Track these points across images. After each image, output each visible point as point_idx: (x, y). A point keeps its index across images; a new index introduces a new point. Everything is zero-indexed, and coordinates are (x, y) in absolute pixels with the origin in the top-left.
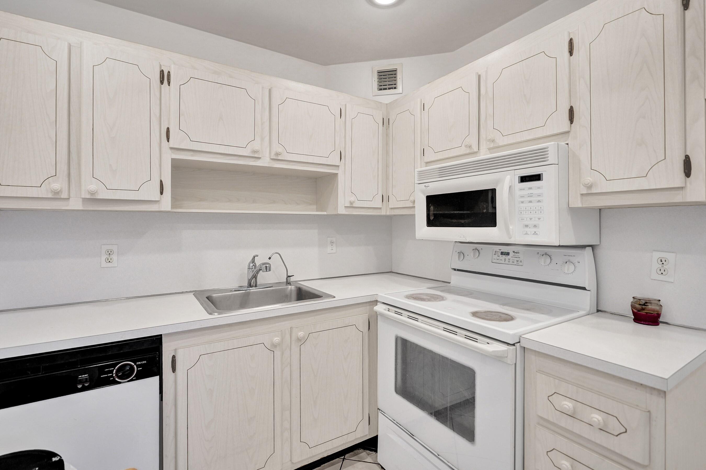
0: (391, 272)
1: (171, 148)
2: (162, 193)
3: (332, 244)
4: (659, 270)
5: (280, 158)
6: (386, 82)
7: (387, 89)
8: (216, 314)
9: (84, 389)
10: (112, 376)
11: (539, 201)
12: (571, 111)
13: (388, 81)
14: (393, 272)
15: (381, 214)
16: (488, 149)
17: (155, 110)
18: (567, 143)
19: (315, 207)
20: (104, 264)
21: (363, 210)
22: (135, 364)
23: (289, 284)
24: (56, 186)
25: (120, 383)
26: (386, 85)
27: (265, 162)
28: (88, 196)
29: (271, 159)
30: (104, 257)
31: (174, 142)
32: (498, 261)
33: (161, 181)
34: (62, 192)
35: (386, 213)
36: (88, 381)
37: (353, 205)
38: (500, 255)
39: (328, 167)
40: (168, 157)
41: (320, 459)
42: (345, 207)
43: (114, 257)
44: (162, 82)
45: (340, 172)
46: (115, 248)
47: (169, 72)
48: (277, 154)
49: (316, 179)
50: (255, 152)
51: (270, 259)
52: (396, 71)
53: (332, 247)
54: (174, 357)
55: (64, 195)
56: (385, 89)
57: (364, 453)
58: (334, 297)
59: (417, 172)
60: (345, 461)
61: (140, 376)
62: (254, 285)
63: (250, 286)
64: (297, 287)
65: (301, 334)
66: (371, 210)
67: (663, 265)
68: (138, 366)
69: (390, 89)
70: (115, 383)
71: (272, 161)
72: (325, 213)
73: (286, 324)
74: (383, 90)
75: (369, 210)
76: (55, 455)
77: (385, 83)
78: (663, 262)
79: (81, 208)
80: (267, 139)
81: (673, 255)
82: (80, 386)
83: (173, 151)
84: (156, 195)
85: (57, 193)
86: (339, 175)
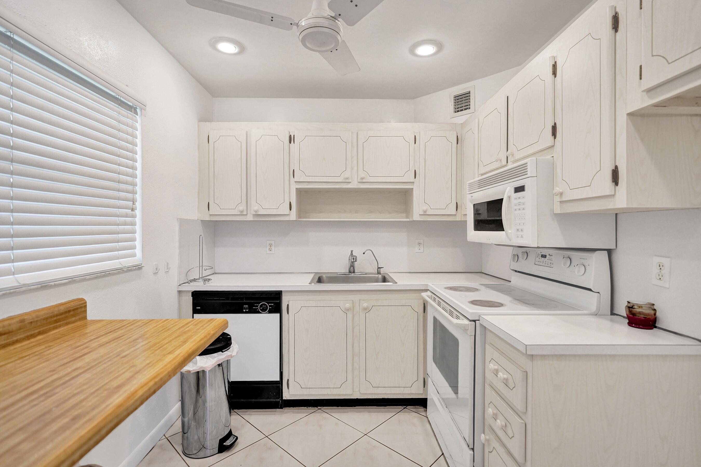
0: (481, 273)
1: (296, 182)
2: (290, 210)
3: (419, 245)
4: (658, 275)
5: (364, 181)
6: (463, 104)
7: (464, 110)
8: (313, 284)
9: (246, 313)
10: (258, 309)
11: (523, 209)
12: (554, 128)
13: (465, 103)
14: (483, 273)
15: (456, 220)
16: (513, 162)
17: (287, 161)
18: (552, 156)
19: (405, 215)
20: (268, 252)
21: (436, 217)
22: (268, 305)
23: (379, 273)
24: (241, 208)
25: (261, 313)
26: (463, 107)
27: (354, 185)
28: (254, 213)
29: (358, 182)
30: (268, 247)
31: (296, 179)
32: (539, 263)
33: (290, 202)
34: (244, 211)
35: (461, 219)
36: (248, 308)
37: (426, 213)
38: (540, 257)
39: (405, 184)
40: (294, 187)
41: (382, 398)
42: (420, 214)
43: (273, 248)
44: (290, 142)
45: (415, 187)
46: (273, 242)
47: (294, 136)
48: (362, 179)
49: (406, 192)
50: (347, 178)
51: (364, 254)
52: (470, 93)
53: (420, 247)
54: (288, 305)
55: (245, 213)
56: (462, 110)
57: (423, 409)
58: (397, 283)
59: (468, 184)
60: (405, 409)
61: (270, 312)
62: (353, 271)
63: (350, 272)
64: (383, 276)
65: (365, 305)
66: (446, 217)
67: (661, 270)
68: (270, 306)
69: (467, 109)
70: (259, 312)
71: (359, 184)
72: (408, 220)
73: (356, 297)
74: (461, 111)
75: (444, 217)
76: (229, 335)
77: (461, 105)
78: (661, 267)
79: (252, 220)
80: (355, 168)
81: (668, 260)
82: (244, 311)
83: (296, 183)
84: (287, 211)
85: (242, 212)
86: (414, 189)
